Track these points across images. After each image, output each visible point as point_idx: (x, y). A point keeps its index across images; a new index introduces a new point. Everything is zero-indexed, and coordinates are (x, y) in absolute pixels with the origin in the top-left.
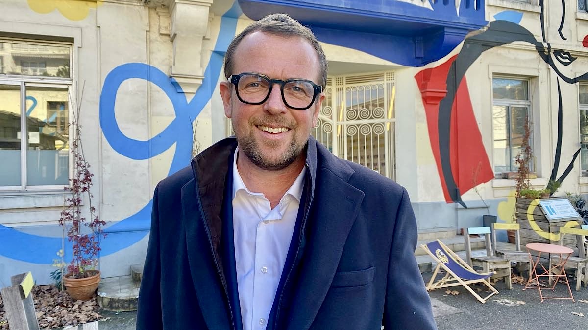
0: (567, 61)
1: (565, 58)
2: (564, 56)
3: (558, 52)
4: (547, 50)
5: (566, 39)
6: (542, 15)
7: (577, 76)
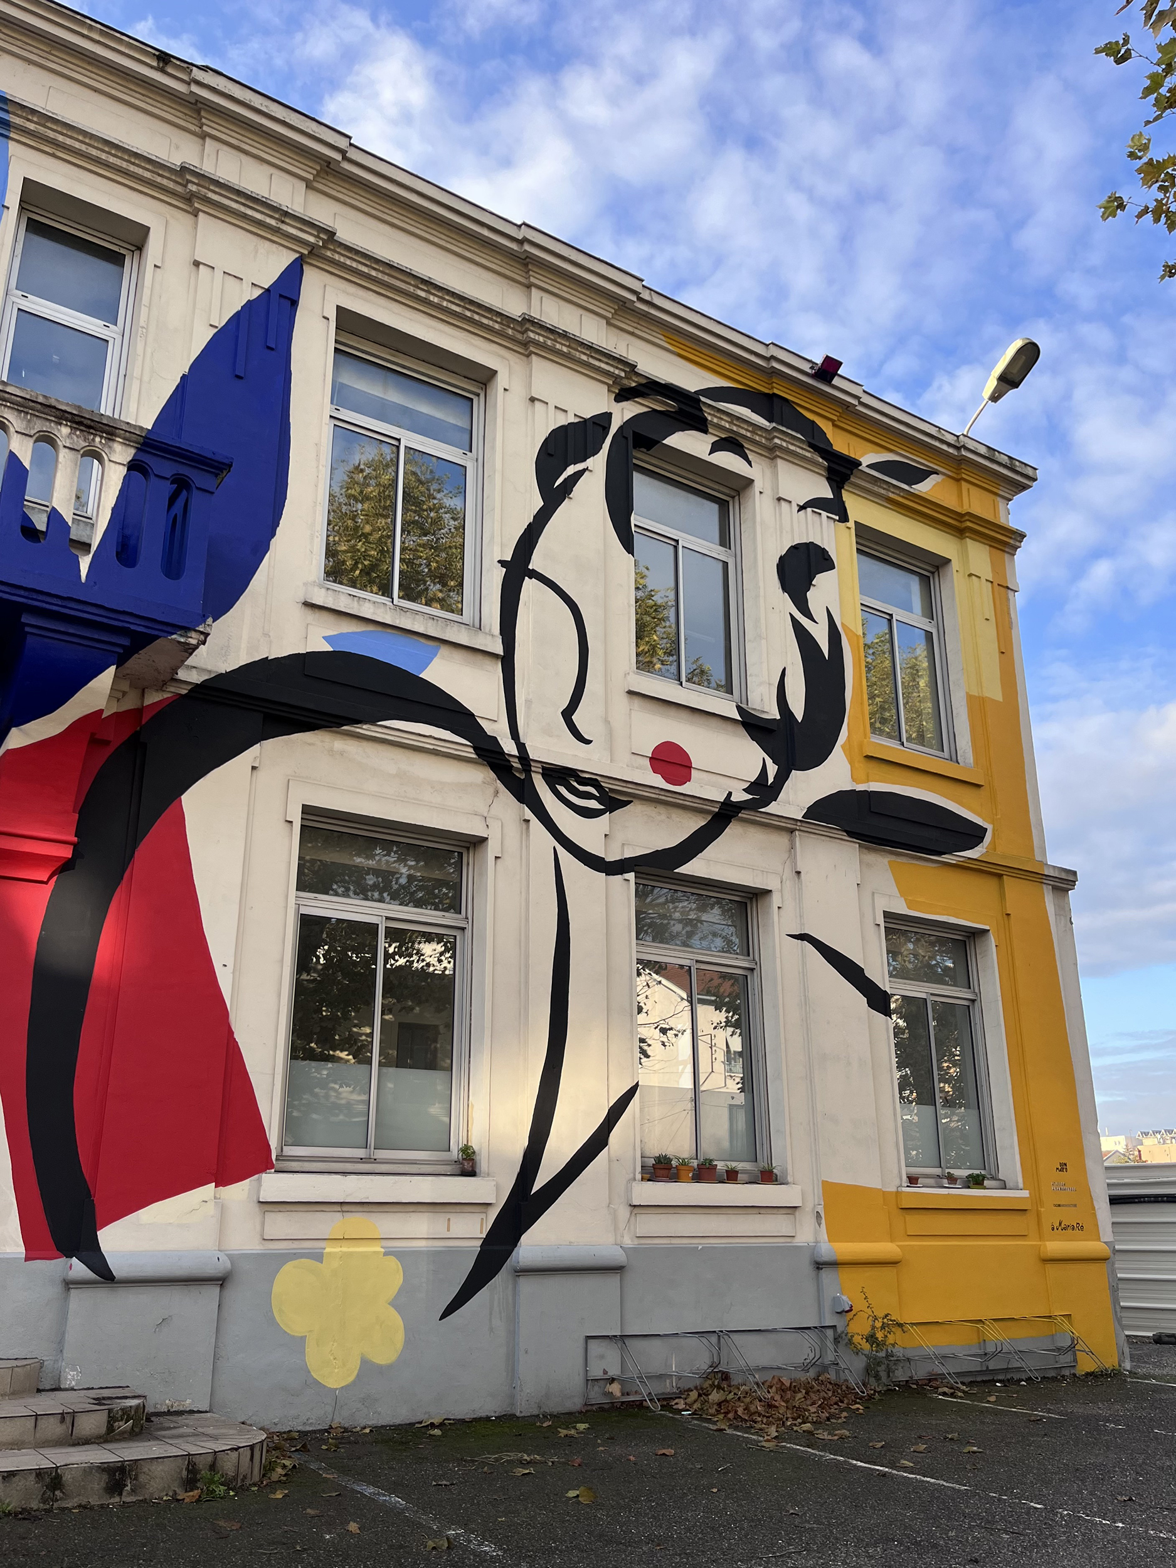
0: (593, 804)
1: (587, 796)
2: (581, 788)
3: (558, 775)
4: (516, 764)
5: (588, 742)
6: (507, 661)
7: (628, 854)
